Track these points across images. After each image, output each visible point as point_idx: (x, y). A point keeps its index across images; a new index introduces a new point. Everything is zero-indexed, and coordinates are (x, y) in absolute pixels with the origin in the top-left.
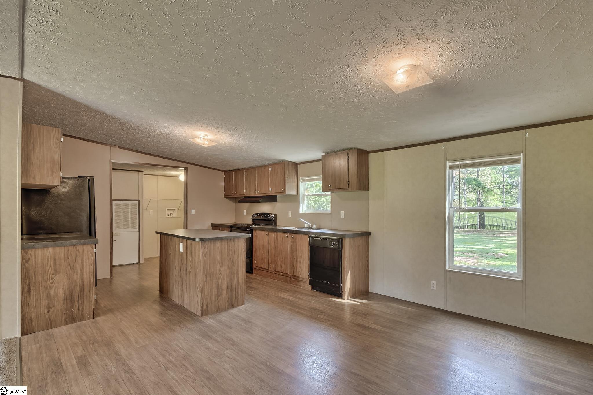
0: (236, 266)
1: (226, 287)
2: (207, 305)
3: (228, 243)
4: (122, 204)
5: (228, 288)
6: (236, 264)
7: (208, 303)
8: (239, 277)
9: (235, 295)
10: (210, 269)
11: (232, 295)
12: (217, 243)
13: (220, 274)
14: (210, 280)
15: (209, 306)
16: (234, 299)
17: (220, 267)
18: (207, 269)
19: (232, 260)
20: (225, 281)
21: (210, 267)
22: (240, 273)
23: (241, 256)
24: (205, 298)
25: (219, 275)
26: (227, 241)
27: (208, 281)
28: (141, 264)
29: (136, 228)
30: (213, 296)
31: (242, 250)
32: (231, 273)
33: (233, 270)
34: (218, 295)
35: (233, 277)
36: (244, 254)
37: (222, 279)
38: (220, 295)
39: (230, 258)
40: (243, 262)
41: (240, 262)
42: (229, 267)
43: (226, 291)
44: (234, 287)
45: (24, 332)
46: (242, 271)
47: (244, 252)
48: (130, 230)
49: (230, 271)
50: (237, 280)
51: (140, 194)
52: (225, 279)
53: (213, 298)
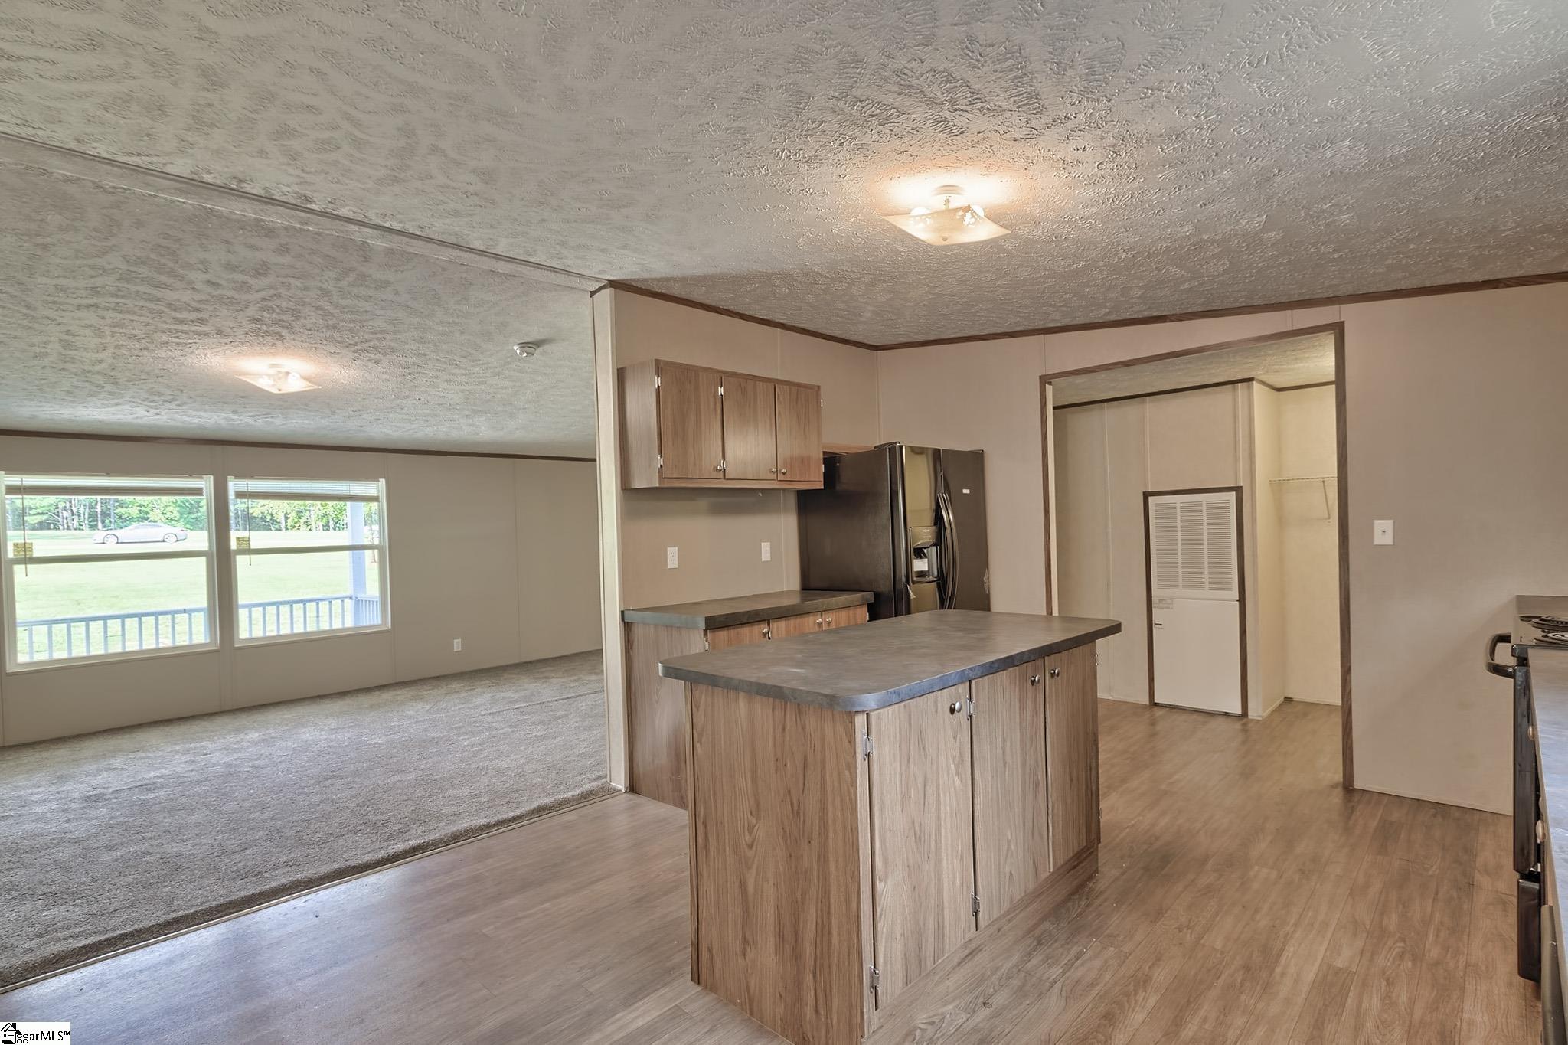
0: (815, 844)
1: (772, 919)
2: (711, 951)
4: (1178, 507)
5: (780, 934)
6: (815, 835)
7: (714, 943)
8: (829, 915)
9: (813, 992)
10: (716, 802)
11: (798, 983)
12: (737, 699)
13: (750, 846)
14: (718, 852)
15: (718, 959)
17: (751, 814)
19: (795, 803)
20: (770, 893)
21: (715, 794)
23: (838, 800)
25: (747, 850)
26: (771, 702)
27: (712, 853)
28: (1252, 720)
29: (1228, 588)
30: (730, 931)
31: (839, 775)
32: (796, 867)
33: (802, 856)
34: (745, 941)
35: (804, 894)
36: (850, 800)
37: (757, 874)
38: (751, 940)
39: (789, 792)
40: (847, 840)
41: (831, 835)
42: (785, 832)
43: (776, 946)
44: (809, 949)
45: (633, 788)
46: (842, 889)
47: (852, 791)
48: (1207, 593)
49: (791, 856)
50: (819, 921)
51: (1242, 466)
52: (771, 883)
53: (730, 938)
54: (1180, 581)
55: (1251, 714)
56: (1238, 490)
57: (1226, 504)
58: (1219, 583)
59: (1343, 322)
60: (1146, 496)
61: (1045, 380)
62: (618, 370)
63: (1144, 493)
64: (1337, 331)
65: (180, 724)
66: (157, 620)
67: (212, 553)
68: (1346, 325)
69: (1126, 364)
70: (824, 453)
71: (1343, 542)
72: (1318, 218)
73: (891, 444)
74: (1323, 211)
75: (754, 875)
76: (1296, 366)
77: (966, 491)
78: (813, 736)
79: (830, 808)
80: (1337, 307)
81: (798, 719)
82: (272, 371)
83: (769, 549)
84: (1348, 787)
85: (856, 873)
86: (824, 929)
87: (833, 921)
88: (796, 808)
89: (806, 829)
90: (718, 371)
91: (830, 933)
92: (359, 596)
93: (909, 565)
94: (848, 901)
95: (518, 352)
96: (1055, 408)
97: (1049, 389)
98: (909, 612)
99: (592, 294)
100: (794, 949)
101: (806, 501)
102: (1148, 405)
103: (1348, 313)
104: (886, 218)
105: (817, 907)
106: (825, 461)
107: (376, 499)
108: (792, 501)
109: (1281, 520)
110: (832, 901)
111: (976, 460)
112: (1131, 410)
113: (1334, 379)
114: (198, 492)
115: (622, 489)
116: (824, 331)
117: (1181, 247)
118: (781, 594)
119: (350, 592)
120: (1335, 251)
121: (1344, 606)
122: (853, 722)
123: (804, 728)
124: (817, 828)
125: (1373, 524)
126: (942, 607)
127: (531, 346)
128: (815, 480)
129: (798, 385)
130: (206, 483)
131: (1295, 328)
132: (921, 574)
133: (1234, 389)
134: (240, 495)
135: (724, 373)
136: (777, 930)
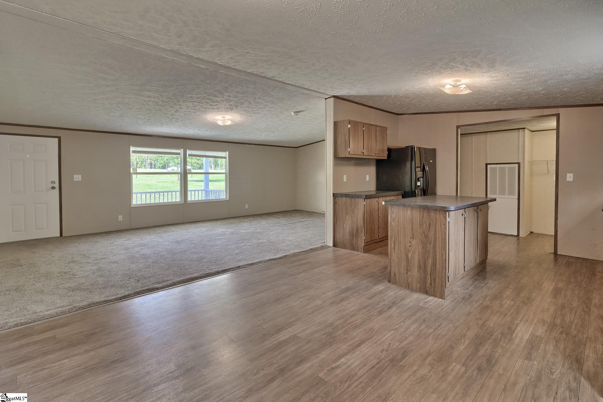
0: (432, 244)
1: (417, 264)
2: (395, 274)
3: (421, 213)
4: (498, 169)
5: (420, 267)
6: (432, 242)
7: (396, 272)
8: (436, 260)
9: (430, 280)
10: (398, 237)
11: (425, 278)
12: (407, 210)
13: (410, 247)
14: (399, 249)
15: (397, 276)
16: (428, 285)
17: (411, 238)
18: (395, 235)
19: (426, 235)
20: (416, 257)
22: (438, 254)
23: (440, 233)
24: (393, 266)
26: (419, 210)
27: (396, 249)
28: (521, 237)
29: (514, 195)
30: (402, 268)
31: (441, 226)
32: (425, 250)
33: (427, 247)
34: (407, 270)
35: (428, 257)
36: (444, 232)
37: (412, 253)
38: (409, 270)
39: (424, 232)
40: (443, 242)
41: (437, 241)
42: (422, 242)
43: (418, 269)
44: (429, 269)
45: (335, 245)
46: (441, 254)
47: (445, 230)
48: (507, 196)
49: (424, 248)
50: (433, 262)
51: (521, 156)
52: (417, 255)
53: (402, 270)
54: (498, 192)
55: (520, 235)
56: (519, 164)
57: (515, 168)
58: (511, 193)
59: (559, 113)
60: (487, 165)
61: (458, 127)
62: (334, 122)
63: (486, 164)
64: (557, 116)
65: (162, 227)
66: (168, 194)
67: (182, 173)
68: (560, 114)
69: (487, 123)
70: (388, 148)
71: (557, 180)
72: (558, 89)
73: (411, 146)
74: (560, 88)
75: (411, 254)
76: (541, 125)
77: (431, 161)
78: (433, 218)
79: (437, 235)
80: (557, 109)
81: (428, 214)
82: (222, 119)
83: (368, 177)
84: (555, 253)
85: (445, 249)
86: (434, 264)
87: (437, 262)
88: (426, 236)
89: (429, 241)
90: (363, 123)
91: (436, 265)
92: (207, 190)
93: (416, 184)
94: (442, 256)
95: (293, 114)
96: (461, 134)
97: (459, 129)
98: (415, 196)
99: (326, 99)
100: (424, 270)
101: (379, 163)
102: (488, 135)
103: (561, 111)
104: (440, 88)
105: (432, 259)
106: (388, 150)
107: (225, 158)
108: (374, 163)
109: (531, 174)
110: (437, 257)
111: (434, 150)
112: (482, 137)
113: (556, 128)
114: (179, 154)
115: (334, 157)
116: (386, 110)
117: (515, 94)
118: (371, 191)
119: (203, 188)
120: (561, 96)
121: (556, 199)
122: (446, 214)
123: (430, 216)
124: (433, 240)
125: (567, 174)
126: (424, 195)
127: (297, 112)
128: (384, 156)
129: (382, 127)
130: (181, 151)
131: (543, 115)
132: (419, 186)
133: (519, 131)
134: (190, 155)
135: (364, 123)
136: (419, 266)
